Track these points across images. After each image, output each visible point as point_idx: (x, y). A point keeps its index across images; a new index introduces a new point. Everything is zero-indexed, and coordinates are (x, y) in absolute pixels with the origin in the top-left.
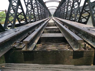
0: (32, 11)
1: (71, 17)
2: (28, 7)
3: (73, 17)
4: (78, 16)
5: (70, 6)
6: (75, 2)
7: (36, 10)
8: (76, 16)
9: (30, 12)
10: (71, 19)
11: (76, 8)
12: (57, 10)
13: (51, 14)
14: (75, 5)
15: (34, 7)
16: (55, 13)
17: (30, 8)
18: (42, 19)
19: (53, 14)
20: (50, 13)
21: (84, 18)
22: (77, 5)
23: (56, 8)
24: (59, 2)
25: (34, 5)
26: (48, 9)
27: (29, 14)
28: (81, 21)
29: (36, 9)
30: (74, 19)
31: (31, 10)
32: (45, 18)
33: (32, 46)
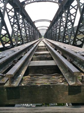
0: (19, 31)
1: (65, 39)
2: (14, 28)
3: (66, 39)
4: (72, 38)
5: (63, 26)
6: (68, 22)
7: (23, 31)
8: (70, 38)
9: (17, 33)
10: (64, 41)
11: (70, 29)
12: (48, 30)
13: (42, 35)
14: (68, 26)
15: (21, 28)
16: (46, 34)
17: (16, 28)
18: (30, 42)
19: (44, 35)
20: (40, 34)
21: (79, 40)
22: (71, 25)
23: (47, 28)
24: (50, 21)
25: (21, 26)
26: (38, 29)
27: (15, 35)
28: (76, 43)
29: (23, 29)
30: (67, 41)
31: (17, 31)
32: (35, 40)
33: (17, 79)
